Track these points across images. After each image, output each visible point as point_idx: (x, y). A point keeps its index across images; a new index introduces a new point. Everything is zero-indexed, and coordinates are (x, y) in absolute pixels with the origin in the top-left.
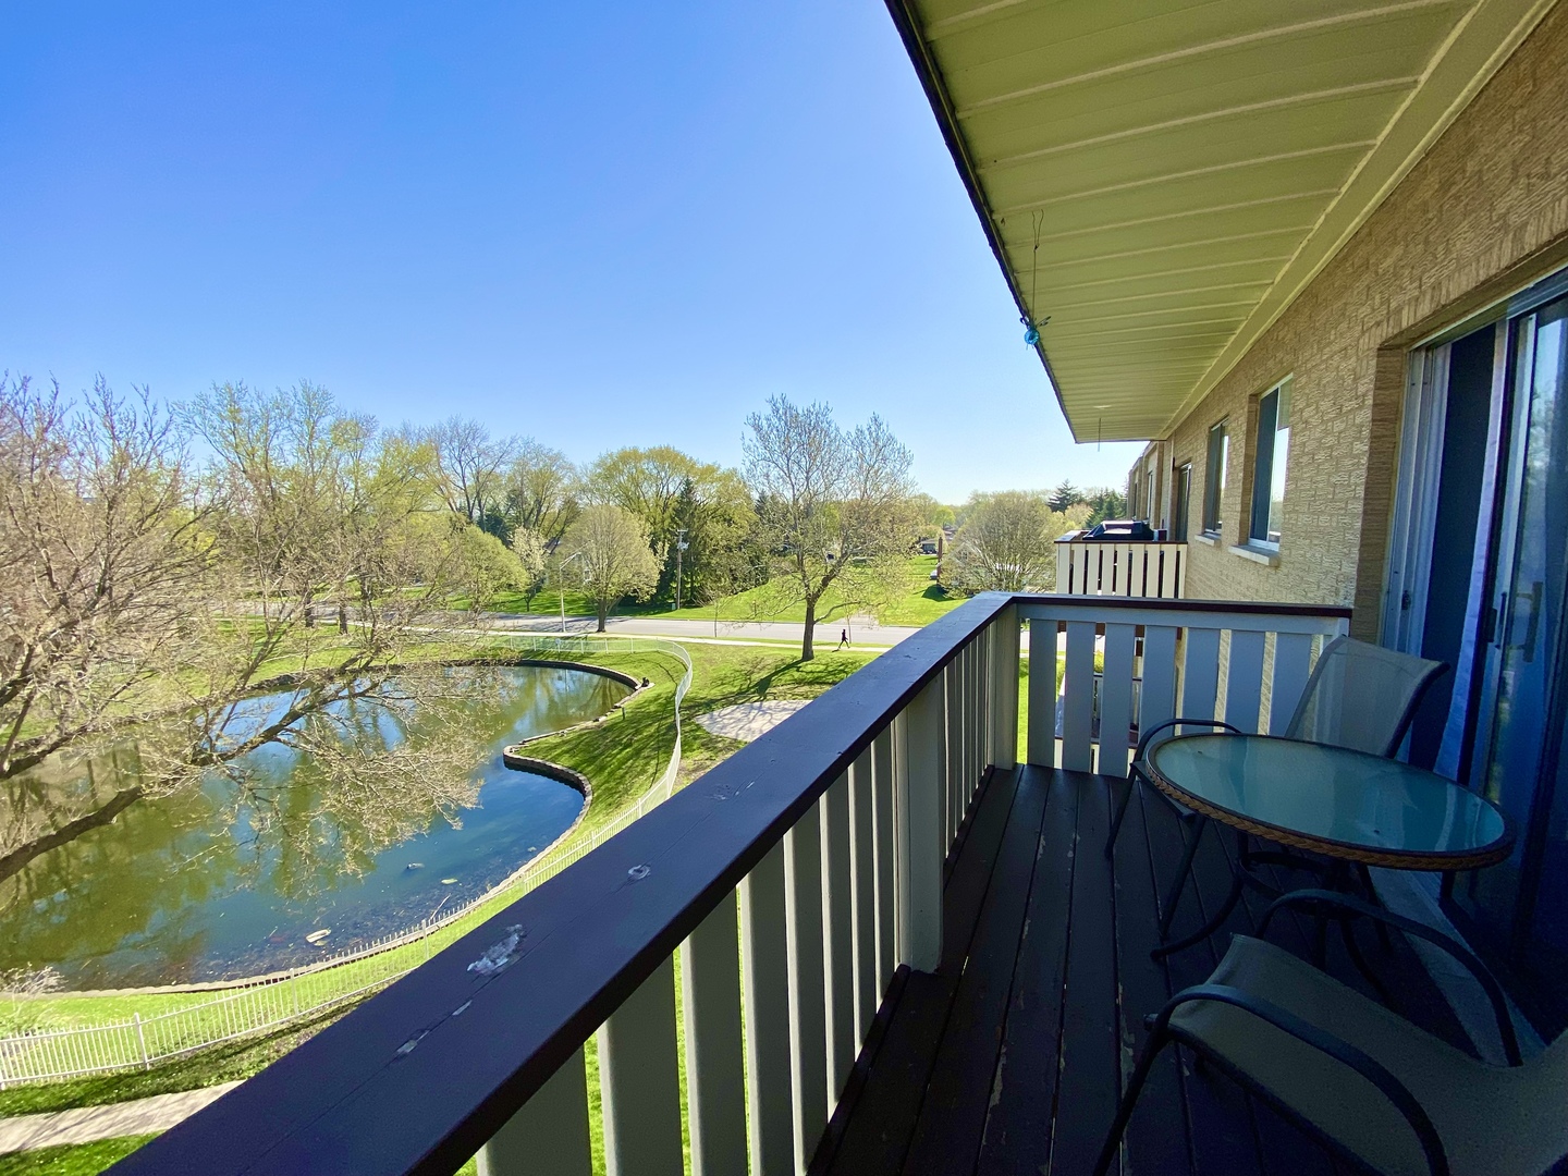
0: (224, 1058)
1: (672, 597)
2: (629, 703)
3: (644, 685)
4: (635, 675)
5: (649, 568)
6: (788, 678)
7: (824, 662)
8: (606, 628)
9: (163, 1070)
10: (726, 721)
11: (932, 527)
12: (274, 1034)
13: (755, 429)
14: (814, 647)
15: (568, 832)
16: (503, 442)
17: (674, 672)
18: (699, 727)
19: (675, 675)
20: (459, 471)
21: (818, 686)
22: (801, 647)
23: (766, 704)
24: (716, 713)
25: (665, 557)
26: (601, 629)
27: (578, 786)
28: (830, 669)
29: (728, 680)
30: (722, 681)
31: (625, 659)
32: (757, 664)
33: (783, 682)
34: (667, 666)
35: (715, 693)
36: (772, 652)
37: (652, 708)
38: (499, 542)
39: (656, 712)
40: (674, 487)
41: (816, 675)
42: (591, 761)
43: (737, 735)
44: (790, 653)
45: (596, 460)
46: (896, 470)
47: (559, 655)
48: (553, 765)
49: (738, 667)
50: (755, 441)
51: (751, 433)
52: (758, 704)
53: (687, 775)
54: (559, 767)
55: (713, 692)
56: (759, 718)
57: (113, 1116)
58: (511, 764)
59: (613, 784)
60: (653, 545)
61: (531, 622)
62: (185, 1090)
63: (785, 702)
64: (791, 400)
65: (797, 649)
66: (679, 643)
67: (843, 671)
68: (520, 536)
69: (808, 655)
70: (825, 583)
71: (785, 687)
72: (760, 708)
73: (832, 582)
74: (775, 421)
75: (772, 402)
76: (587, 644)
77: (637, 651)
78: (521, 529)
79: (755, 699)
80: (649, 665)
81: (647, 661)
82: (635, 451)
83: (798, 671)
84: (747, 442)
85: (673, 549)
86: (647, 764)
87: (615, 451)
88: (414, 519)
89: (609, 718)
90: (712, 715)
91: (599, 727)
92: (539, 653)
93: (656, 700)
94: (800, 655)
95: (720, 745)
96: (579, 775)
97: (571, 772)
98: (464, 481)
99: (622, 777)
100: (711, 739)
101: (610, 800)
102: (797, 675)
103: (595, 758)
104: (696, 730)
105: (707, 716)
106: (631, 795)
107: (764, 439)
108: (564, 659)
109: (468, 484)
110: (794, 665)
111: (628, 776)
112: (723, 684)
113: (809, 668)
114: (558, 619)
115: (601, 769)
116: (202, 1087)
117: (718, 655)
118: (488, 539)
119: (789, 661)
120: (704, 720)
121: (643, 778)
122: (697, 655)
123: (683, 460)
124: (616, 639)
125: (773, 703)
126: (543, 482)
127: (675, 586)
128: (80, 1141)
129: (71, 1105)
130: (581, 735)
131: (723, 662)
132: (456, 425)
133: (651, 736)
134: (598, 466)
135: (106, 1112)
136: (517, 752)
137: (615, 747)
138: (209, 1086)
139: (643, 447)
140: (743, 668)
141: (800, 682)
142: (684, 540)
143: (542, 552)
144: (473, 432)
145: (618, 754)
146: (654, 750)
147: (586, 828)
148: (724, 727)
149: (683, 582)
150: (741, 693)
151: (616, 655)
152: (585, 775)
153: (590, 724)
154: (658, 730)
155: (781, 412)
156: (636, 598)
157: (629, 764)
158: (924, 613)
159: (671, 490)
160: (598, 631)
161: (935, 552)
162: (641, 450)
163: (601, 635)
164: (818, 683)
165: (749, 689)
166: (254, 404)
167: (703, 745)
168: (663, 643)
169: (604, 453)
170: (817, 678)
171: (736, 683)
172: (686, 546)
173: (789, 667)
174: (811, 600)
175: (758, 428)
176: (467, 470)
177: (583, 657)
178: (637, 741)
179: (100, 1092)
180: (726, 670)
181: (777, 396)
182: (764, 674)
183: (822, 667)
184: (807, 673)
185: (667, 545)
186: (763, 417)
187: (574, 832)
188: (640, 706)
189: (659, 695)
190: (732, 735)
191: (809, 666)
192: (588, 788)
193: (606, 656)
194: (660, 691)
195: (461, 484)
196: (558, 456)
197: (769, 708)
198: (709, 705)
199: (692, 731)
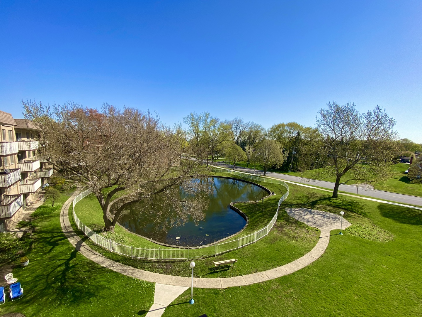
0: (144, 263)
1: (289, 168)
2: (266, 198)
3: (273, 194)
4: (271, 190)
5: (281, 158)
6: (325, 203)
7: (342, 200)
8: (266, 175)
9: (135, 260)
10: (296, 213)
11: (409, 152)
12: (155, 261)
13: (321, 114)
14: (338, 193)
15: (238, 233)
16: (247, 123)
17: (282, 191)
18: (285, 212)
19: (283, 193)
20: (236, 131)
21: (337, 208)
22: (333, 192)
23: (313, 210)
24: (293, 209)
25: (288, 155)
26: (264, 175)
27: (245, 219)
28: (344, 203)
29: (301, 198)
30: (298, 198)
31: (269, 185)
32: (313, 195)
33: (322, 204)
34: (281, 190)
35: (295, 202)
36: (320, 192)
37: (273, 202)
38: (241, 149)
39: (273, 203)
40: (294, 134)
41: (337, 204)
42: (250, 213)
43: (298, 219)
44: (328, 194)
45: (271, 127)
46: (386, 128)
47: (251, 180)
48: (241, 211)
49: (305, 195)
50: (321, 118)
51: (320, 116)
52: (310, 209)
53: (276, 228)
54: (242, 212)
55: (294, 201)
56: (309, 215)
57: (122, 267)
58: (231, 207)
59: (254, 222)
60: (283, 151)
61: (247, 170)
62: (135, 268)
63: (321, 211)
64: (337, 103)
65: (331, 193)
66: (287, 183)
67: (350, 205)
68: (247, 147)
69: (335, 195)
70: (346, 170)
71: (323, 206)
72: (310, 211)
73: (349, 171)
74: (330, 111)
75: (329, 104)
76: (259, 178)
77: (273, 183)
78: (248, 146)
79: (309, 207)
80: (276, 188)
81: (275, 187)
82: (283, 124)
83: (329, 201)
84: (318, 119)
85: (290, 153)
86: (265, 220)
87: (277, 124)
88: (223, 142)
89: (260, 201)
90: (291, 209)
91: (256, 203)
92: (246, 179)
93: (275, 199)
94: (331, 195)
95: (291, 221)
96: (246, 216)
97: (245, 215)
98: (237, 133)
99: (257, 221)
100: (288, 218)
101: (252, 227)
102: (328, 202)
103: (252, 213)
104: (284, 213)
105: (290, 209)
106: (258, 228)
107: (325, 117)
108: (253, 181)
109: (238, 134)
110: (328, 198)
111: (259, 221)
112: (298, 199)
113: (335, 201)
114: (254, 170)
115: (252, 217)
116: (138, 268)
117: (300, 189)
118: (239, 148)
119: (326, 197)
120: (288, 210)
121: (263, 224)
122: (292, 188)
123: (299, 126)
124: (268, 178)
125: (316, 211)
126: (256, 134)
127: (290, 164)
128: (115, 270)
129: (118, 261)
130: (250, 205)
131: (301, 192)
132: (236, 119)
133: (269, 211)
134: (271, 129)
135: (121, 266)
136: (233, 205)
137: (258, 211)
138: (139, 269)
139: (285, 123)
140: (307, 195)
141: (329, 205)
142: (295, 151)
143: (252, 152)
144: (240, 121)
145: (258, 213)
146: (269, 216)
147: (243, 233)
148: (294, 215)
149: (293, 164)
150: (304, 204)
151: (267, 183)
152: (248, 217)
153: (254, 202)
154: (272, 210)
155: (332, 107)
156: (275, 167)
157: (260, 218)
158: (399, 187)
159: (293, 135)
160: (263, 175)
161: (409, 162)
162: (285, 124)
163: (264, 176)
164: (337, 207)
165: (308, 203)
166: (196, 117)
167: (285, 219)
168: (281, 182)
169: (273, 125)
170: (337, 205)
171: (303, 200)
172: (295, 153)
173: (326, 199)
174: (339, 176)
175: (322, 114)
176: (238, 130)
177: (257, 182)
178: (265, 211)
179: (122, 261)
180: (301, 195)
181: (332, 102)
182: (315, 199)
183: (340, 202)
184: (333, 202)
185: (288, 152)
186: (325, 110)
187: (240, 233)
188: (269, 200)
189: (276, 198)
190: (297, 218)
191: (335, 200)
192: (248, 221)
193: (264, 183)
194: (277, 197)
195: (236, 134)
196: (260, 126)
197: (314, 212)
198: (291, 206)
199: (283, 213)
